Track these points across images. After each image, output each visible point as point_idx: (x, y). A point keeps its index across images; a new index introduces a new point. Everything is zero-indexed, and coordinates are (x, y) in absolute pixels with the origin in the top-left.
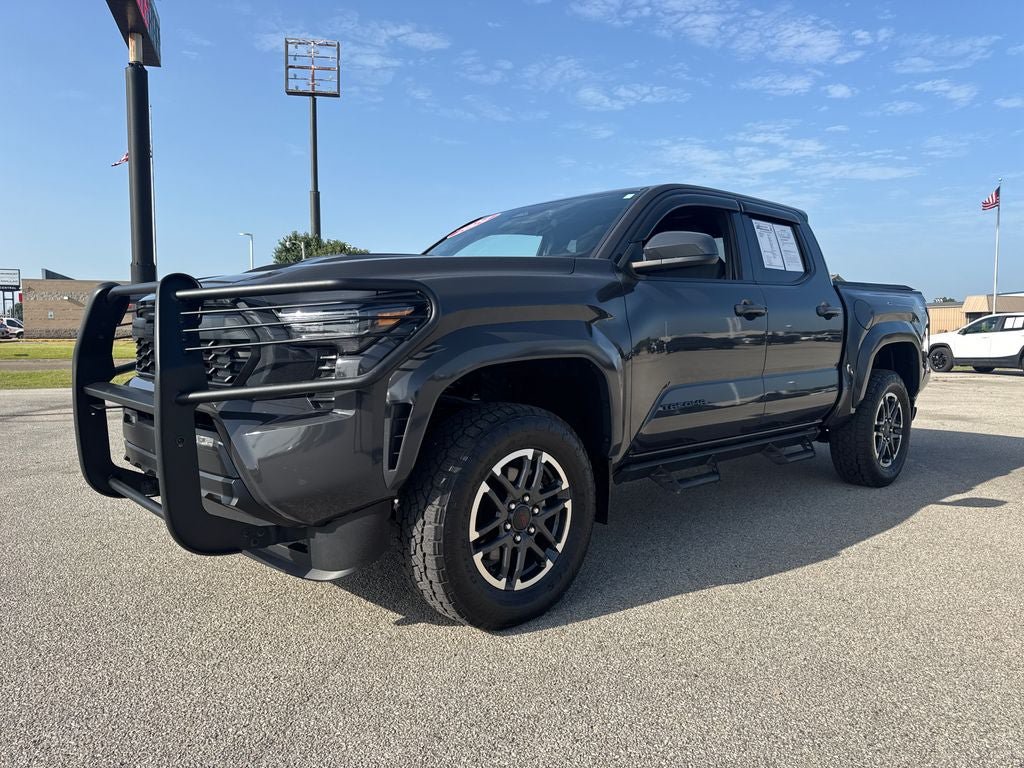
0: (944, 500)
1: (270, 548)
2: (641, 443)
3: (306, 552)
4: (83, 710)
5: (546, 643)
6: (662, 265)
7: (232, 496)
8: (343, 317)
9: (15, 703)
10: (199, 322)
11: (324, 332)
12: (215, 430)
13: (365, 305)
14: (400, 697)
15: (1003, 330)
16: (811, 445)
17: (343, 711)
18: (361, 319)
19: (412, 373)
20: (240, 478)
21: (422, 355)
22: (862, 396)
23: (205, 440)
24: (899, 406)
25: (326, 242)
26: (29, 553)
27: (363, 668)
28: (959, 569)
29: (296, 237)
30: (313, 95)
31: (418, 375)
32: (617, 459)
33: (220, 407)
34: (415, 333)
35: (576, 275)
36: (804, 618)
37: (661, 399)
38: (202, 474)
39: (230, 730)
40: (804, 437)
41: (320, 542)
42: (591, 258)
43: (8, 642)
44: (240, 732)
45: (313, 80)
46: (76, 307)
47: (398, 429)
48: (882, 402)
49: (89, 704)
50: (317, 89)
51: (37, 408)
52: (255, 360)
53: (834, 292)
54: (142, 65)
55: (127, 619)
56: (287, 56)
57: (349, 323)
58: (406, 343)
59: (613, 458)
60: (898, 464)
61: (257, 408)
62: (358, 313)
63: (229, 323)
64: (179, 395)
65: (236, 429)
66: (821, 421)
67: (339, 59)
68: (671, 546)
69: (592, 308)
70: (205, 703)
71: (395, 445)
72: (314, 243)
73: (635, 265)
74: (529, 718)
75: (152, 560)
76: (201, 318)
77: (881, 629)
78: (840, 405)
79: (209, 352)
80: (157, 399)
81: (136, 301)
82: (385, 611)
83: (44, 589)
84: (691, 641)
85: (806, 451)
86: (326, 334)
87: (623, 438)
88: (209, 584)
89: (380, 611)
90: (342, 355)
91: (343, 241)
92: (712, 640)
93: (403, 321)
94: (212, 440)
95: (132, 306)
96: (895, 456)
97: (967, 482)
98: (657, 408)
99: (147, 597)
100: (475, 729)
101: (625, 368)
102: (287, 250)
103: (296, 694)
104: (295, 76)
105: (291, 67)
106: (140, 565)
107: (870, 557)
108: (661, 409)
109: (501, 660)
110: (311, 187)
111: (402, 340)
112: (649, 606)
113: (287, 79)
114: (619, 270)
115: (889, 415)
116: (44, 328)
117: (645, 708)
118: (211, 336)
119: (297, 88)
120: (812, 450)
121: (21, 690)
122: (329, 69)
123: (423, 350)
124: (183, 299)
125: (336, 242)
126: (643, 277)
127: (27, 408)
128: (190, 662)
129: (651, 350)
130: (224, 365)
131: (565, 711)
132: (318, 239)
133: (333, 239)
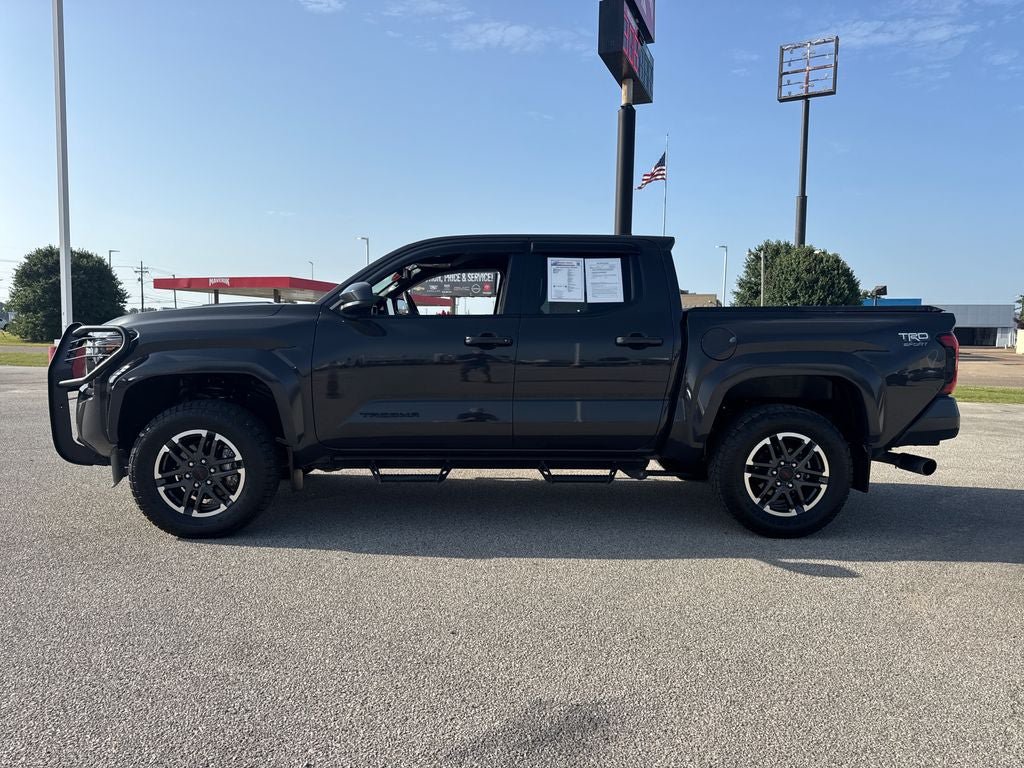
22: (704, 430)
24: (817, 450)
29: (778, 244)
30: (806, 97)
32: (299, 447)
34: (112, 356)
45: (807, 82)
48: (766, 441)
50: (811, 91)
54: (631, 106)
56: (782, 63)
58: (106, 361)
59: (294, 446)
67: (836, 54)
87: (305, 433)
96: (808, 507)
101: (302, 382)
104: (789, 81)
105: (785, 73)
110: (797, 192)
113: (780, 86)
115: (789, 458)
119: (790, 93)
122: (825, 67)
132: (802, 245)
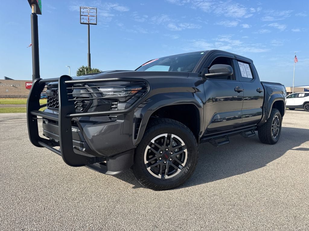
0: (293, 148)
1: (94, 164)
2: (208, 131)
3: (106, 165)
4: (37, 218)
5: (183, 194)
6: (215, 75)
7: (83, 148)
8: (121, 90)
9: (14, 216)
10: (73, 91)
11: (114, 95)
12: (78, 126)
13: (127, 86)
14: (141, 213)
15: (298, 97)
16: (254, 132)
17: (123, 218)
18: (126, 91)
19: (142, 108)
20: (86, 142)
21: (145, 103)
22: (269, 117)
23: (74, 130)
24: (278, 120)
25: (92, 69)
26: (10, 165)
27: (126, 203)
28: (305, 170)
29: (83, 68)
30: (88, 24)
31: (144, 109)
32: (201, 136)
33: (79, 119)
34: (143, 96)
35: (189, 78)
36: (262, 186)
37: (214, 117)
38: (73, 141)
39: (87, 225)
40: (252, 129)
41: (111, 163)
42: (192, 72)
43: (8, 195)
44: (90, 225)
45: (89, 19)
46: (15, 88)
47: (137, 126)
48: (274, 119)
49: (39, 216)
50: (90, 22)
51: (6, 119)
52: (91, 104)
53: (261, 85)
54: (36, 14)
55: (46, 187)
56: (81, 12)
57: (122, 92)
58: (140, 99)
59: (200, 136)
60: (278, 137)
61: (92, 119)
62: (125, 89)
63: (82, 91)
64: (66, 115)
65: (85, 126)
66: (256, 124)
67: (96, 13)
68: (215, 163)
69: (194, 88)
70: (77, 215)
71: (136, 132)
72: (89, 69)
73: (206, 75)
74: (184, 220)
75: (51, 168)
76: (73, 90)
77: (287, 189)
78: (262, 119)
79: (75, 101)
80: (60, 116)
81: (47, 85)
82: (129, 184)
83: (17, 177)
84: (229, 194)
85: (253, 134)
86: (114, 96)
87: (203, 129)
88: (71, 175)
89: (127, 184)
90: (120, 102)
91: (98, 69)
92: (236, 193)
93: (139, 92)
94: (76, 130)
95: (46, 86)
96: (277, 135)
97: (299, 143)
98: (212, 120)
99: (52, 180)
100: (168, 224)
101: (204, 107)
102: (81, 71)
103: (106, 212)
104: (83, 18)
105: (82, 15)
106: (47, 169)
107: (277, 166)
108: (213, 120)
109: (170, 200)
110: (88, 52)
111: (139, 98)
112: (213, 182)
113: (81, 19)
114: (201, 76)
115: (276, 122)
116: (5, 95)
117: (221, 216)
118: (76, 96)
119: (84, 22)
120: (255, 133)
121: (15, 211)
122: (94, 16)
123: (145, 101)
124: (67, 83)
125: (96, 69)
126: (208, 79)
127: (2, 119)
128: (69, 201)
129: (213, 101)
130: (80, 105)
131: (195, 217)
132: (90, 68)
133: (95, 68)
